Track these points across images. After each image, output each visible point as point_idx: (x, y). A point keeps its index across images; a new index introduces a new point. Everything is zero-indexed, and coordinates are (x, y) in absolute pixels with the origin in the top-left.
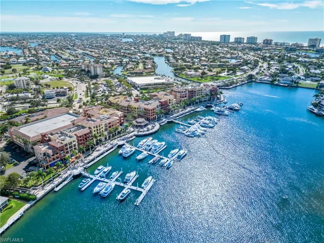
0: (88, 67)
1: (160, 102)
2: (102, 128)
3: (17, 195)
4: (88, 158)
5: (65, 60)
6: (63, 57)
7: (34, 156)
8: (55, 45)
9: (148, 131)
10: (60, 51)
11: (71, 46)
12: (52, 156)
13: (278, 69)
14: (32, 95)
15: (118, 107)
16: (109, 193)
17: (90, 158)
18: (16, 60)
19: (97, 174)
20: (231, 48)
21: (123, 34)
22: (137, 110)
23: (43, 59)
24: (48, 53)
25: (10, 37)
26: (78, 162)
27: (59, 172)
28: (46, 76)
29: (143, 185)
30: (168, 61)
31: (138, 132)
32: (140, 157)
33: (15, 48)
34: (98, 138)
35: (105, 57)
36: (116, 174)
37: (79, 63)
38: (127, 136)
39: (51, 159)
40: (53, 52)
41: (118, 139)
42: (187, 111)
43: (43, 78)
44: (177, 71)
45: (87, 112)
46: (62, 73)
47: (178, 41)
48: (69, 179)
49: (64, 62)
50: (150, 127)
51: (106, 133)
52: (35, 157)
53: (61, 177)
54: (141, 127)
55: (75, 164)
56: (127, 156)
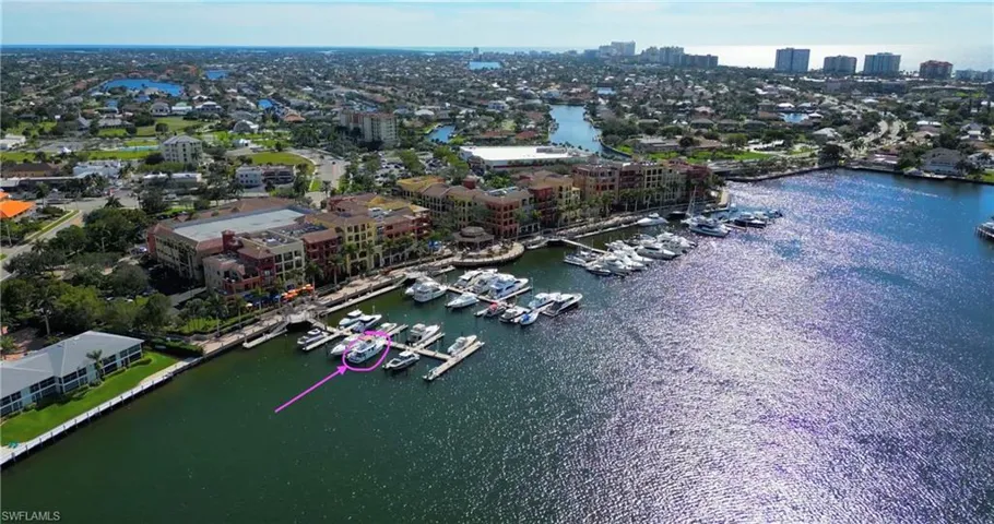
0: (356, 121)
1: (531, 191)
2: (370, 235)
3: (160, 344)
4: (329, 297)
5: (299, 108)
6: (293, 101)
7: (203, 286)
8: (274, 77)
9: (488, 256)
10: (284, 90)
11: (319, 78)
12: (245, 277)
13: (932, 139)
14: (204, 178)
15: (420, 199)
16: (368, 356)
17: (333, 297)
18: (166, 106)
19: (346, 326)
20: (805, 86)
21: (476, 49)
22: (467, 208)
23: (239, 106)
24: (252, 93)
25: (152, 57)
26: (303, 302)
27: (258, 314)
28: (242, 141)
29: (451, 349)
30: (593, 114)
31: (464, 256)
32: (457, 302)
33: (165, 81)
34: (359, 260)
35: (409, 104)
36: (390, 328)
37: (335, 116)
38: (431, 264)
39: (242, 286)
40: (266, 92)
41: (410, 268)
42: (610, 222)
43: (234, 147)
44: (609, 137)
45: (338, 206)
46: (284, 137)
47: (638, 67)
48: (278, 329)
49: (295, 112)
50: (496, 248)
51: (378, 249)
52: (205, 289)
53: (261, 325)
54: (473, 246)
55: (294, 306)
56: (424, 300)
